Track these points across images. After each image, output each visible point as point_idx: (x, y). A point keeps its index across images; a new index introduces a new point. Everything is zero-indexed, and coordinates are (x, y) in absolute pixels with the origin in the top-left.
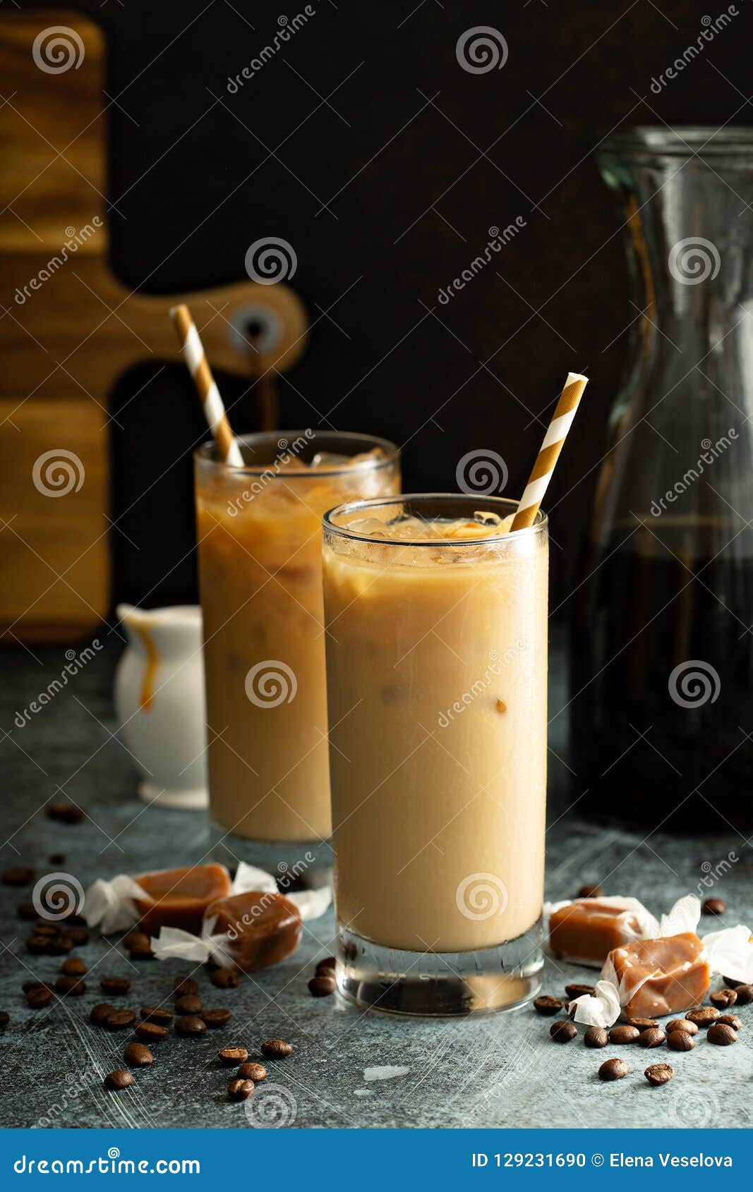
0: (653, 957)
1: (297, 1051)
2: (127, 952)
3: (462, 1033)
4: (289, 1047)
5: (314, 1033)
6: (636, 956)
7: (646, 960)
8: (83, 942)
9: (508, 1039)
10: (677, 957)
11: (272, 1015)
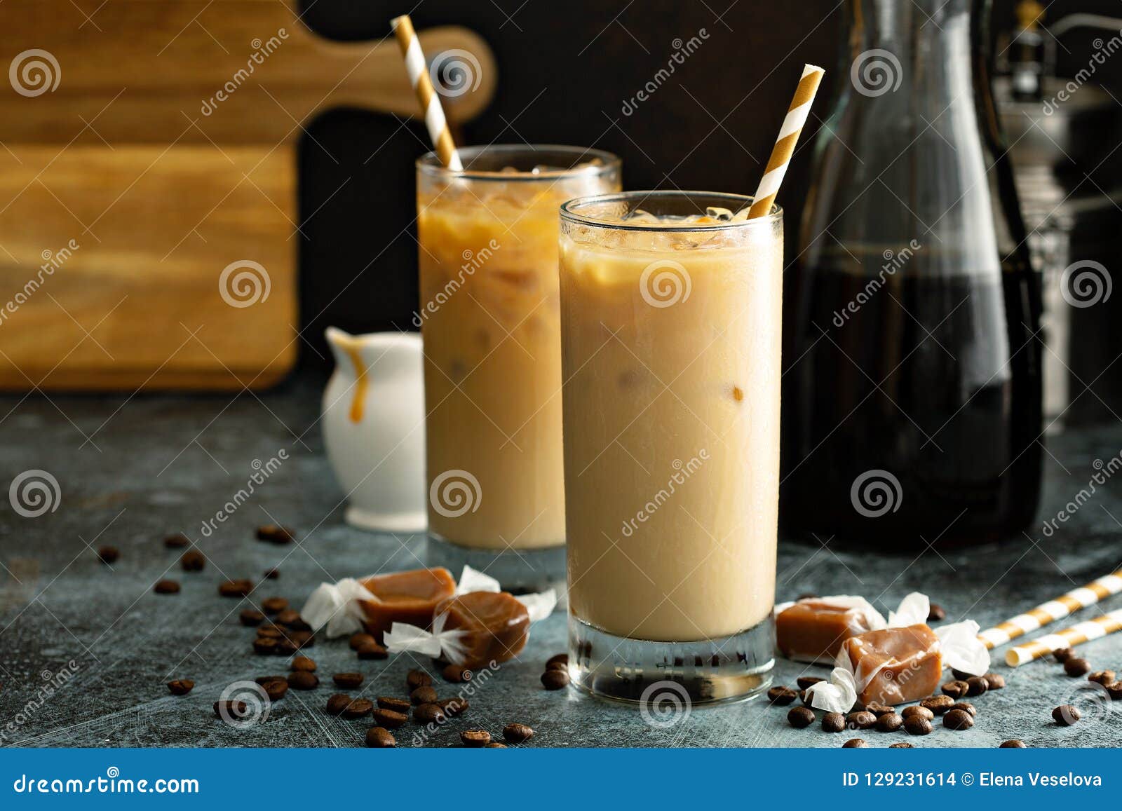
0: (887, 647)
1: (539, 735)
2: (355, 654)
3: (699, 720)
4: (530, 731)
5: (552, 721)
6: (870, 645)
7: (880, 648)
8: (309, 645)
9: (746, 725)
10: (910, 646)
11: (507, 705)
